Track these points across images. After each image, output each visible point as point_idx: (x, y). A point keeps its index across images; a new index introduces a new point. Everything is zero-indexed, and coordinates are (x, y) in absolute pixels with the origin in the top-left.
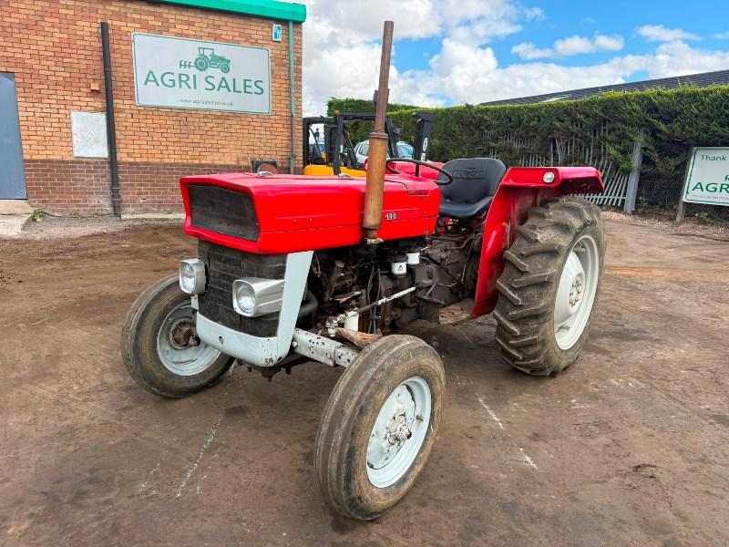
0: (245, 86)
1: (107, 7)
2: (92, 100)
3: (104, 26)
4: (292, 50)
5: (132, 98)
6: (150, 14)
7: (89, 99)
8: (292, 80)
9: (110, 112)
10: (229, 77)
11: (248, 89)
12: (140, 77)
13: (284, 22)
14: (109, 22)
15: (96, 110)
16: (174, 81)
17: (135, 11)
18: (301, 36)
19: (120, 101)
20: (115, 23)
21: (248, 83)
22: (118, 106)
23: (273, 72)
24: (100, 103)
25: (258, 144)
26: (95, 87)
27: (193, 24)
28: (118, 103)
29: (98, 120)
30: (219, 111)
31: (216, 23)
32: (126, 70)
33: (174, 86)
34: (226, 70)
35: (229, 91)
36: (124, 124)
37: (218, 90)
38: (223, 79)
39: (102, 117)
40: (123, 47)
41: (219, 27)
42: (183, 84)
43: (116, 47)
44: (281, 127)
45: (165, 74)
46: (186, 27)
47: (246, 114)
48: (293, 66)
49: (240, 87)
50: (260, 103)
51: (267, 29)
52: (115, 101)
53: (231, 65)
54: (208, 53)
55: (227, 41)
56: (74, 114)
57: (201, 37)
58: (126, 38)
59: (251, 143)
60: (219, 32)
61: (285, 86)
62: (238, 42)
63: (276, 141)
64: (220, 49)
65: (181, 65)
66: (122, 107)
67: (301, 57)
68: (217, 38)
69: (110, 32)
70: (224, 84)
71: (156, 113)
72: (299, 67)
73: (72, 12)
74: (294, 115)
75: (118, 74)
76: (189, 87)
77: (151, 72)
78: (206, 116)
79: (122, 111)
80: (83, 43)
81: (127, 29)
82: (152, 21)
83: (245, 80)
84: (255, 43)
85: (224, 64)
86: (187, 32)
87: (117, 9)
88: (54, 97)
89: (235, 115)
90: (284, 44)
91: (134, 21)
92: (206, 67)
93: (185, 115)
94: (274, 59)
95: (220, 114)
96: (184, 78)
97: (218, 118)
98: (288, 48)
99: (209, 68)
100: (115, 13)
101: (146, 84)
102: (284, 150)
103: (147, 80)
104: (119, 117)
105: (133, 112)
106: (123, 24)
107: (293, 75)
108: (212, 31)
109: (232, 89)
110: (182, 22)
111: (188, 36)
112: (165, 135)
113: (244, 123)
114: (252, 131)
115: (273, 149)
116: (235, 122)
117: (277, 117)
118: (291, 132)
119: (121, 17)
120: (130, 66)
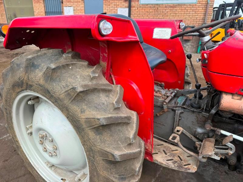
2: (125, 3)
5: (138, 1)
7: (124, 3)
9: (130, 7)
15: (126, 7)
19: (134, 3)
22: (133, 5)
24: (127, 4)
25: (188, 18)
29: (126, 11)
30: (172, 4)
36: (134, 12)
39: (127, 10)
44: (201, 11)
47: (184, 4)
52: (132, 3)
56: (119, 9)
59: (184, 18)
63: (197, 17)
66: (134, 5)
71: (146, 7)
74: (209, 2)
78: (166, 7)
79: (134, 7)
88: (114, 3)
89: (180, 5)
93: (157, 7)
95: (172, 5)
97: (171, 7)
102: (200, 20)
104: (133, 9)
105: (138, 7)
112: (149, 16)
113: (182, 9)
114: (186, 12)
115: (195, 20)
116: (179, 9)
117: (200, 5)
118: (206, 12)
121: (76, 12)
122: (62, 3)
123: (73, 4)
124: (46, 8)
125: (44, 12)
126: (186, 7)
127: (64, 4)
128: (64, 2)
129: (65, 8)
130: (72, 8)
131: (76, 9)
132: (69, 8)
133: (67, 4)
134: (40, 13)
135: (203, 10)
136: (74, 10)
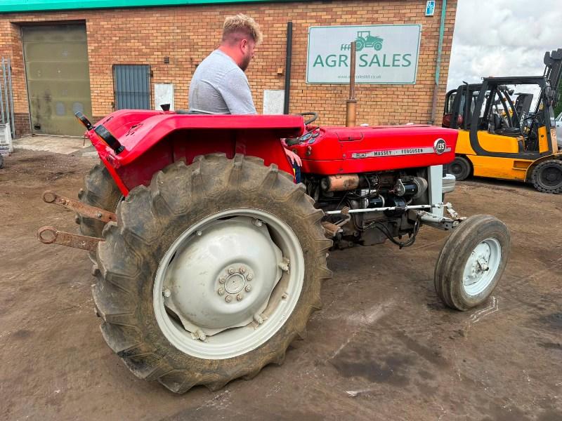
0: (394, 60)
1: (295, 11)
2: (278, 81)
3: (290, 25)
4: (443, 21)
5: (304, 77)
6: (324, 10)
7: (276, 81)
8: (440, 51)
9: (287, 89)
10: (380, 54)
11: (396, 63)
12: (311, 59)
14: (294, 21)
15: (280, 88)
16: (335, 61)
17: (313, 10)
18: (456, 8)
19: (295, 81)
20: (299, 21)
21: (397, 58)
22: (294, 84)
23: (422, 45)
24: (281, 83)
25: (400, 111)
26: (280, 71)
27: (355, 13)
28: (293, 82)
29: (279, 96)
30: (369, 83)
31: (375, 9)
32: (302, 57)
33: (335, 65)
34: (378, 48)
35: (379, 65)
36: (296, 98)
37: (370, 66)
38: (376, 55)
39: (282, 93)
40: (302, 39)
41: (377, 12)
42: (342, 63)
43: (297, 39)
44: (424, 98)
46: (350, 16)
47: (392, 85)
48: (442, 37)
49: (389, 61)
51: (421, 7)
52: (292, 81)
53: (383, 44)
54: (365, 35)
55: (382, 22)
56: (265, 92)
57: (360, 23)
58: (304, 32)
59: (393, 110)
60: (376, 16)
61: (433, 56)
62: (392, 22)
63: (417, 108)
64: (376, 31)
65: (342, 48)
66: (296, 85)
67: (453, 28)
68: (374, 21)
69: (294, 29)
70: (375, 60)
71: (319, 88)
72: (450, 37)
73: (271, 18)
74: (438, 83)
75: (296, 60)
76: (347, 66)
77: (319, 56)
78: (357, 89)
79: (296, 88)
80: (276, 39)
81: (306, 25)
82: (325, 16)
83: (394, 55)
84: (409, 21)
86: (350, 20)
87: (301, 11)
88: (256, 80)
89: (383, 86)
90: (436, 18)
91: (311, 18)
92: (362, 47)
93: (340, 88)
94: (425, 34)
95: (369, 86)
96: (343, 58)
97: (367, 89)
98: (439, 22)
99: (364, 48)
100: (299, 14)
101: (314, 66)
102: (423, 115)
103: (316, 63)
104: (293, 92)
105: (303, 88)
106: (304, 21)
107: (442, 45)
108: (370, 16)
109: (381, 64)
110: (348, 12)
111: (350, 23)
112: (324, 105)
113: (389, 93)
114: (395, 100)
115: (413, 114)
116: (381, 93)
117: (422, 86)
118: (433, 99)
119: (303, 16)
120: (305, 53)
121: (178, 94)
122: (152, 76)
123: (173, 78)
124: (116, 86)
125: (112, 92)
126: (395, 89)
127: (155, 78)
128: (154, 75)
129: (156, 86)
130: (170, 88)
131: (178, 88)
132: (166, 85)
133: (162, 78)
134: (102, 94)
135: (428, 97)
136: (175, 91)
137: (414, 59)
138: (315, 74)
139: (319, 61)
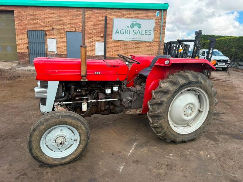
0: (145, 32)
1: (107, 12)
3: (106, 17)
4: (162, 19)
5: (112, 38)
6: (119, 12)
7: (100, 39)
8: (162, 29)
9: (105, 42)
10: (140, 30)
11: (146, 33)
12: (114, 31)
13: (160, 10)
14: (107, 16)
15: (102, 42)
16: (124, 32)
17: (115, 12)
18: (166, 14)
20: (109, 16)
21: (146, 31)
23: (155, 27)
24: (103, 40)
25: (148, 51)
26: (102, 35)
27: (130, 14)
29: (102, 44)
30: (136, 41)
31: (138, 13)
32: (111, 30)
33: (123, 34)
34: (140, 28)
35: (140, 34)
36: (109, 46)
37: (137, 34)
38: (139, 30)
39: (103, 44)
40: (110, 23)
41: (139, 14)
42: (126, 33)
43: (108, 23)
44: (156, 46)
45: (121, 30)
46: (129, 15)
48: (162, 25)
49: (144, 33)
50: (149, 38)
51: (154, 13)
52: (107, 39)
53: (141, 26)
54: (134, 23)
55: (141, 18)
56: (96, 43)
57: (133, 18)
58: (111, 20)
60: (139, 16)
61: (159, 31)
62: (144, 18)
63: (154, 50)
64: (138, 21)
65: (126, 27)
66: (109, 40)
67: (166, 21)
68: (138, 18)
69: (107, 19)
70: (138, 32)
71: (118, 42)
72: (165, 25)
73: (98, 14)
74: (161, 41)
75: (108, 31)
76: (128, 34)
77: (117, 30)
78: (132, 43)
79: (109, 42)
80: (100, 23)
81: (112, 17)
82: (119, 14)
83: (145, 31)
84: (150, 18)
85: (139, 26)
86: (129, 17)
87: (110, 12)
88: (92, 38)
89: (142, 42)
90: (160, 18)
91: (114, 15)
92: (134, 27)
93: (126, 42)
94: (156, 23)
95: (136, 42)
96: (127, 31)
97: (136, 43)
98: (161, 19)
99: (134, 28)
100: (109, 13)
101: (116, 33)
102: (156, 53)
103: (116, 32)
104: (108, 43)
105: (112, 42)
106: (111, 16)
107: (162, 27)
108: (136, 15)
109: (141, 34)
110: (128, 14)
111: (129, 18)
112: (120, 49)
113: (144, 44)
114: (146, 47)
115: (153, 53)
116: (141, 44)
117: (155, 42)
118: (160, 47)
119: (111, 14)
120: (112, 28)
121: (58, 43)
122: (46, 35)
123: (56, 37)
124: (29, 39)
125: (27, 42)
126: (146, 43)
127: (47, 36)
128: (47, 35)
129: (48, 40)
130: (55, 41)
131: (58, 41)
132: (53, 39)
133: (51, 36)
134: (22, 43)
135: (158, 46)
136: (57, 42)
137: (152, 32)
138: (116, 37)
139: (117, 32)
